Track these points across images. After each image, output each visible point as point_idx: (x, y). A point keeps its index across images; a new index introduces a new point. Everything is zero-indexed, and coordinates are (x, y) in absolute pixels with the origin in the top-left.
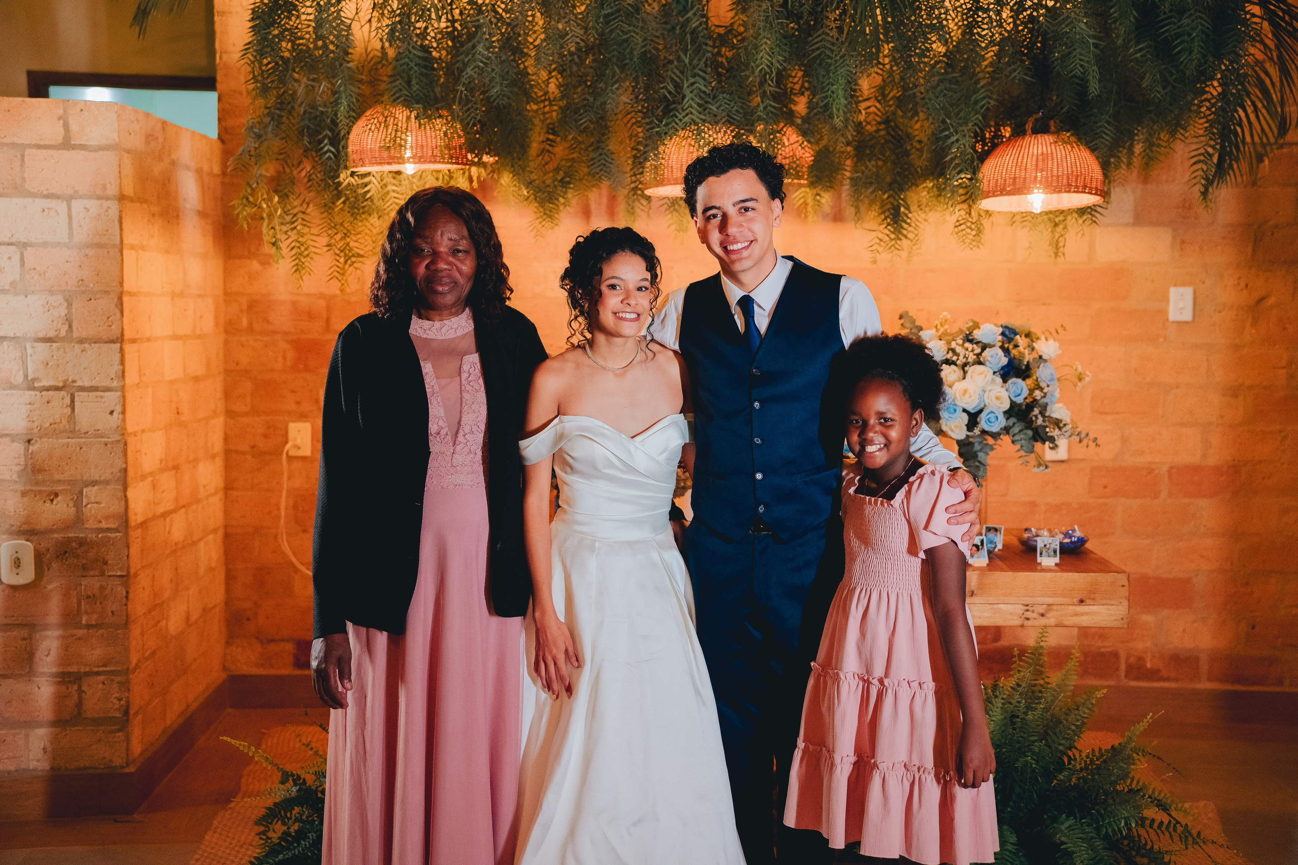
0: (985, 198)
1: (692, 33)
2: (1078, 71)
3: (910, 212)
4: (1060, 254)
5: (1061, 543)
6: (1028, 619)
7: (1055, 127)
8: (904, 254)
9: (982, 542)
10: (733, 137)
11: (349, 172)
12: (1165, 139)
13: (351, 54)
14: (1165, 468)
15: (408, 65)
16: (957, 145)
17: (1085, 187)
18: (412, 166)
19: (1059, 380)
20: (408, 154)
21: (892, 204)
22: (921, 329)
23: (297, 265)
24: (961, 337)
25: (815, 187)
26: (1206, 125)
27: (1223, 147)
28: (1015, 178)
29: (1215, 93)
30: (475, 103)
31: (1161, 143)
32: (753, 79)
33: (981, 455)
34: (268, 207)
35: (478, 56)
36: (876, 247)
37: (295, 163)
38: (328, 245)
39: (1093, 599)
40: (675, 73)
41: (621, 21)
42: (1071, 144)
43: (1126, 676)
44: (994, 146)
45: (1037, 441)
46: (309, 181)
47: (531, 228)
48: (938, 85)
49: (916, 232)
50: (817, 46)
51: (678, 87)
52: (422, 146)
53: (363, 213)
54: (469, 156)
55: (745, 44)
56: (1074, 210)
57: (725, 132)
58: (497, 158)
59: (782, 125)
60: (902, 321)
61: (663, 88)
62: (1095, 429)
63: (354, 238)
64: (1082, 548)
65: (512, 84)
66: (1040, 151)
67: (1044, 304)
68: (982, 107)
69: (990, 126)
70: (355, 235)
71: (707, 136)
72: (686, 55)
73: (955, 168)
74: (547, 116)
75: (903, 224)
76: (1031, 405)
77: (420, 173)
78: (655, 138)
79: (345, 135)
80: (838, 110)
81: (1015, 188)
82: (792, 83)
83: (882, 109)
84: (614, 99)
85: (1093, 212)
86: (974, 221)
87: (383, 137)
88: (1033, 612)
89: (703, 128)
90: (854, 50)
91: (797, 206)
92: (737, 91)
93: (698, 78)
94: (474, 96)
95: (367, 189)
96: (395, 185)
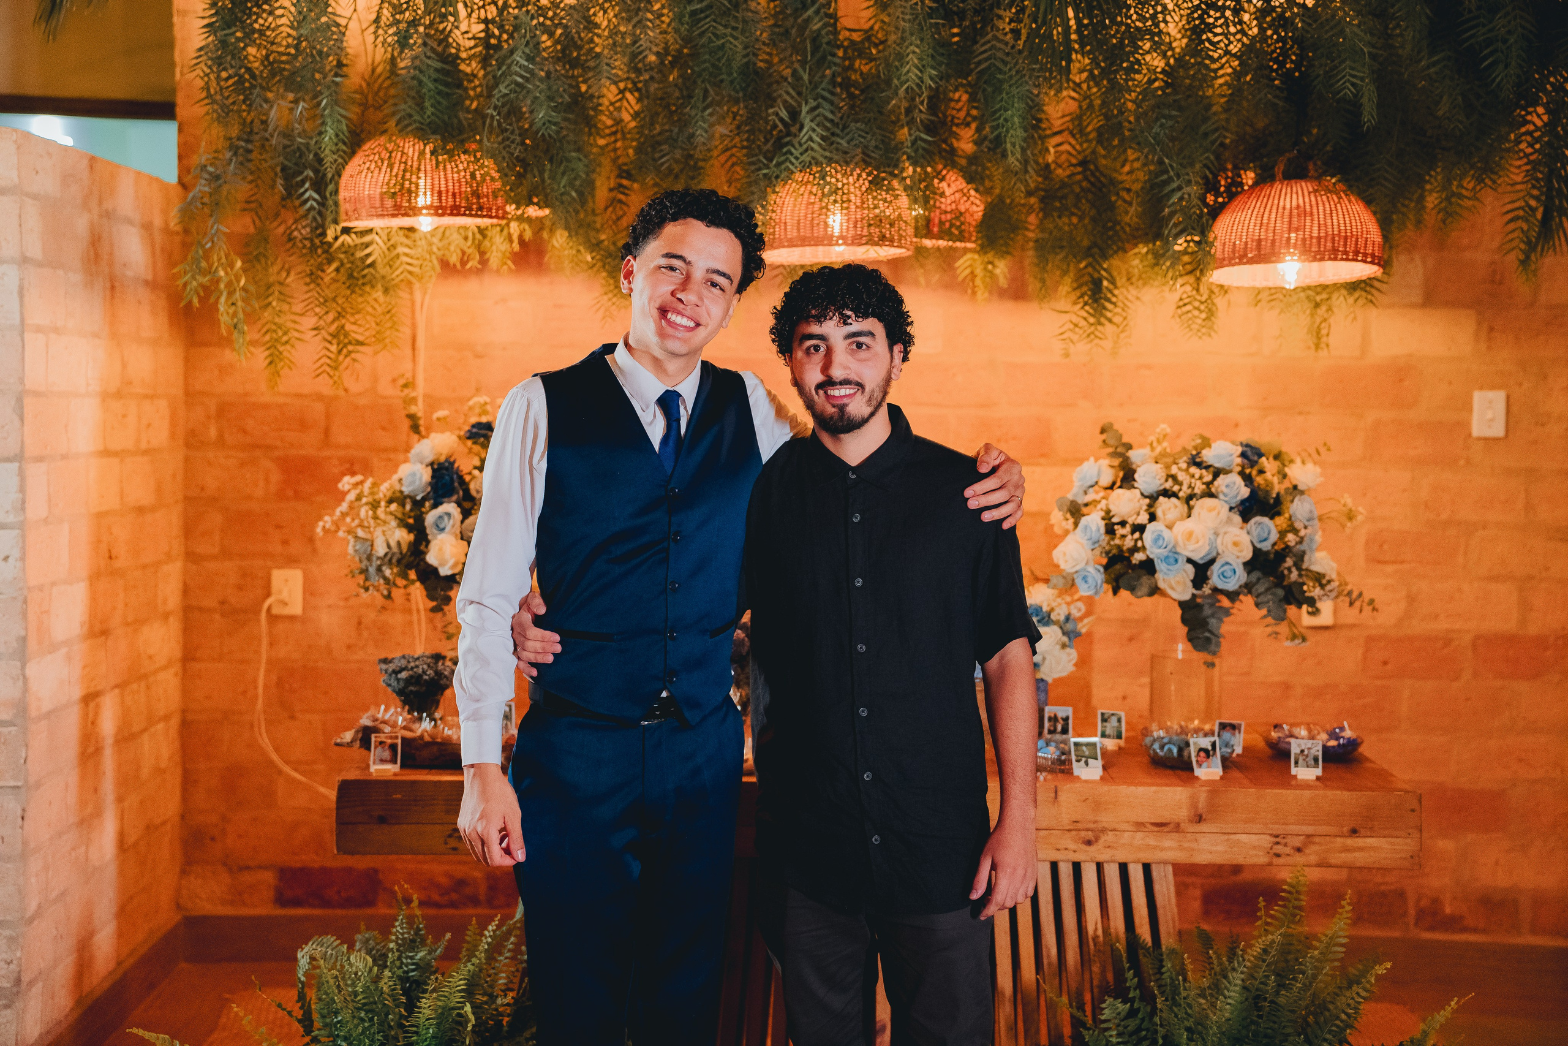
0: (1217, 268)
1: (812, 40)
2: (1349, 91)
3: (1116, 287)
4: (1323, 345)
5: (1325, 748)
6: (1278, 855)
7: (1316, 171)
8: (1107, 344)
9: (1214, 745)
10: (870, 182)
11: (339, 228)
12: (1471, 186)
13: (346, 65)
14: (1468, 638)
15: (420, 82)
16: (1179, 194)
17: (1357, 253)
18: (429, 219)
19: (1320, 519)
20: (422, 201)
21: (1091, 276)
22: (1129, 447)
23: (271, 355)
24: (1185, 458)
25: (986, 253)
26: (1528, 167)
27: (1550, 198)
28: (1259, 241)
29: (1539, 123)
30: (512, 133)
31: (1464, 192)
32: (897, 102)
33: (1213, 622)
34: (227, 273)
35: (514, 68)
36: (1069, 334)
37: (271, 214)
38: (315, 329)
39: (1371, 829)
40: (788, 93)
41: (715, 21)
42: (1337, 194)
43: (1416, 924)
44: (1232, 196)
45: (1290, 603)
46: (290, 239)
47: (598, 306)
48: (1153, 111)
49: (1124, 314)
50: (985, 55)
51: (794, 114)
52: (440, 193)
53: (364, 284)
54: (508, 208)
55: (886, 53)
56: (1342, 285)
57: (859, 176)
58: (547, 211)
60: (1104, 436)
61: (772, 114)
62: (1371, 585)
63: (352, 320)
64: (1354, 754)
65: (569, 108)
66: (1294, 203)
67: (1300, 413)
68: (1213, 143)
69: (1225, 170)
70: (353, 314)
71: (833, 180)
72: (804, 70)
73: (1176, 227)
75: (1108, 305)
76: (1282, 553)
77: (442, 230)
78: (762, 184)
79: (333, 176)
80: (1014, 145)
81: (1259, 255)
82: (953, 109)
83: (1078, 147)
84: (706, 132)
85: (1368, 289)
86: (1203, 299)
87: (387, 178)
88: (1285, 845)
89: (828, 169)
90: (1037, 62)
91: (960, 278)
92: (875, 119)
93: (820, 100)
94: (510, 124)
95: (367, 251)
96: (407, 246)
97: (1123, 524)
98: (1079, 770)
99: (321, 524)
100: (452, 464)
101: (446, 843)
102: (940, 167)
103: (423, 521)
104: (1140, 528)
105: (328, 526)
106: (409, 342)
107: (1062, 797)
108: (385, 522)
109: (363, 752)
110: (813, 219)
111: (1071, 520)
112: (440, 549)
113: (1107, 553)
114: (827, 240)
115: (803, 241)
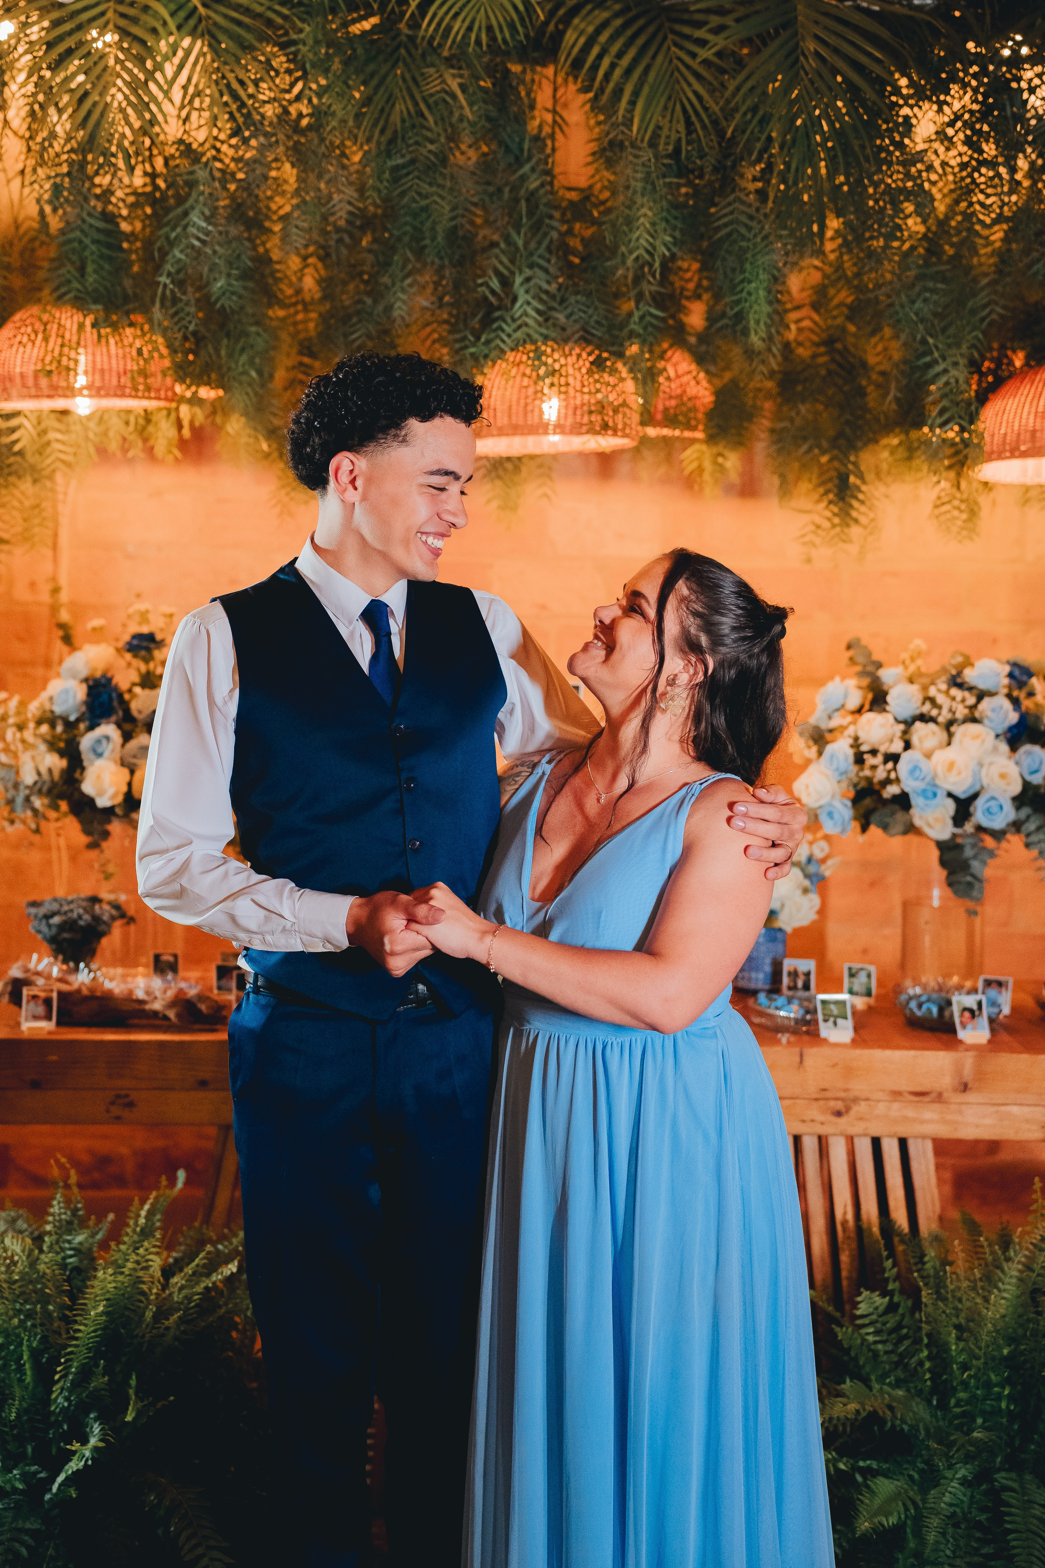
0: (984, 462)
1: (528, 200)
3: (864, 482)
8: (853, 549)
10: (591, 363)
15: (81, 242)
16: (944, 378)
18: (87, 401)
20: (81, 382)
21: (836, 470)
22: (879, 665)
24: (944, 678)
25: (716, 444)
28: (1033, 432)
30: (188, 303)
32: (623, 272)
33: (974, 865)
35: (190, 230)
36: (810, 537)
40: (501, 262)
41: (418, 178)
44: (998, 382)
48: (913, 285)
49: (872, 515)
50: (726, 220)
51: (506, 283)
52: (102, 371)
53: (10, 474)
54: (177, 388)
55: (612, 216)
57: (579, 356)
58: (221, 392)
59: (665, 345)
60: (851, 653)
61: (482, 285)
65: (249, 275)
68: (982, 319)
69: (991, 349)
71: (549, 360)
72: (519, 233)
73: (936, 416)
74: (300, 327)
75: (855, 503)
77: (99, 414)
80: (758, 322)
81: (1032, 448)
82: (682, 279)
83: (821, 323)
84: (404, 302)
86: (965, 496)
87: (42, 353)
89: (543, 348)
90: (785, 228)
91: (687, 472)
92: (598, 291)
93: (536, 269)
94: (184, 293)
95: (14, 437)
96: (59, 431)
97: (874, 752)
98: (826, 1031)
100: (110, 680)
101: (108, 1111)
103: (78, 744)
104: (893, 758)
106: (50, 542)
107: (809, 1061)
108: (33, 746)
109: (12, 1008)
110: (526, 405)
111: (814, 749)
112: (98, 777)
113: (855, 786)
114: (541, 428)
115: (515, 430)
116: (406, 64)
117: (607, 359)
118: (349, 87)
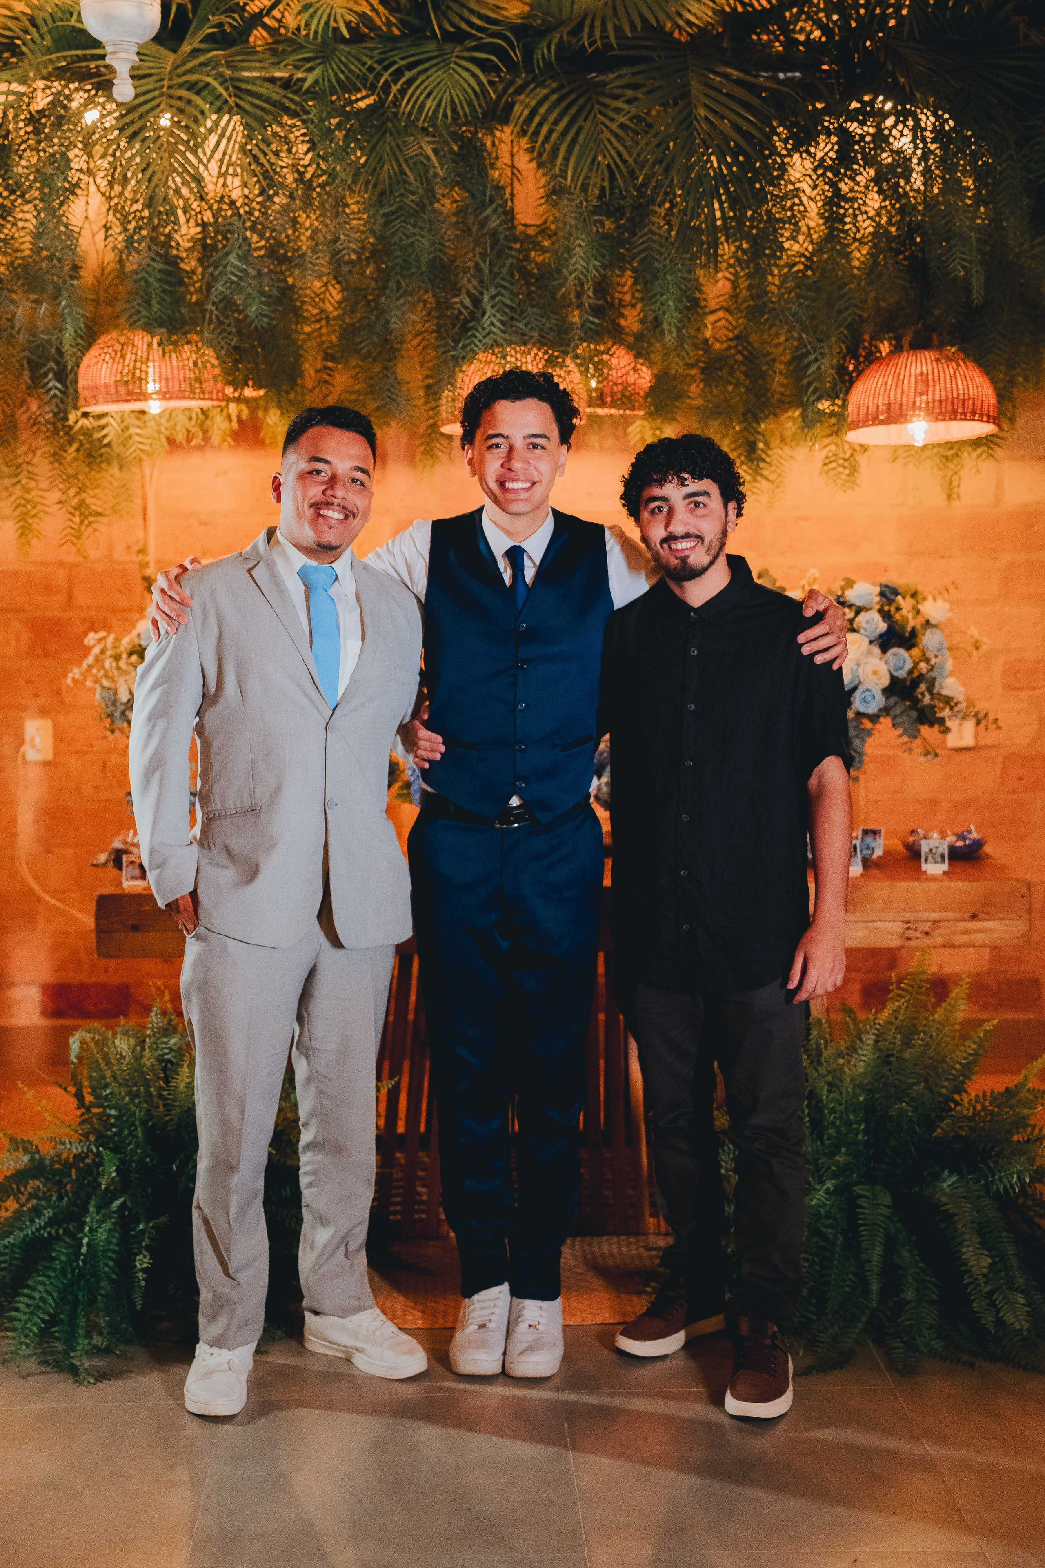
0: (855, 429)
1: (492, 235)
2: (960, 272)
3: (771, 448)
4: (954, 496)
5: (952, 847)
6: (909, 939)
7: (940, 341)
8: (764, 499)
10: (546, 360)
11: (79, 413)
13: (81, 268)
15: (146, 281)
17: (974, 413)
18: (158, 403)
20: (152, 387)
21: (745, 438)
23: (22, 527)
25: (654, 420)
28: (889, 405)
30: (229, 325)
32: (568, 288)
33: (856, 742)
35: (229, 268)
37: (17, 402)
38: (60, 502)
39: (988, 913)
40: (472, 285)
41: (404, 222)
42: (957, 362)
44: (870, 364)
45: (923, 723)
46: (34, 424)
49: (780, 472)
50: (644, 246)
51: (477, 301)
52: (167, 379)
53: (101, 462)
54: (227, 390)
55: (557, 247)
56: (966, 442)
57: (536, 355)
58: (262, 392)
61: (458, 303)
62: (1008, 708)
63: (91, 493)
64: (980, 853)
65: (278, 301)
66: (919, 371)
67: (942, 557)
68: (846, 319)
69: (864, 341)
70: (92, 489)
71: (513, 359)
72: (485, 262)
73: (813, 393)
74: (324, 338)
75: (763, 464)
76: (916, 680)
77: (168, 412)
78: (451, 364)
79: (73, 368)
80: (670, 324)
81: (889, 417)
82: (620, 292)
83: (734, 323)
84: (400, 319)
85: (990, 444)
86: (848, 455)
87: (120, 369)
88: (916, 930)
89: (508, 349)
91: (632, 443)
92: (549, 305)
93: (500, 289)
94: (227, 317)
95: (104, 432)
96: (139, 427)
99: (70, 675)
102: (610, 343)
105: (77, 677)
106: (140, 514)
108: (127, 673)
109: (116, 872)
116: (391, 134)
117: (557, 357)
118: (348, 153)
